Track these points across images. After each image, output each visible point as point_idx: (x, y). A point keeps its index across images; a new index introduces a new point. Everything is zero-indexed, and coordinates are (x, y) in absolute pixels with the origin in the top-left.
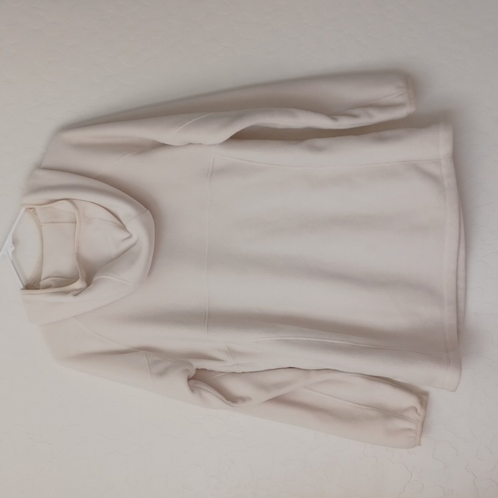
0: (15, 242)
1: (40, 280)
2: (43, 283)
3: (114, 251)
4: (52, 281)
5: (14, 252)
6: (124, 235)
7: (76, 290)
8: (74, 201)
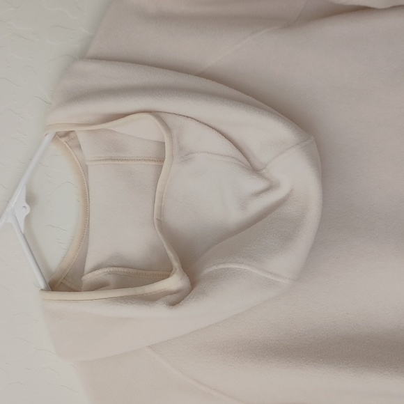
0: (30, 200)
1: (82, 273)
2: (89, 277)
3: (235, 216)
4: (110, 273)
5: (28, 219)
6: (257, 184)
7: (172, 293)
8: (163, 115)
